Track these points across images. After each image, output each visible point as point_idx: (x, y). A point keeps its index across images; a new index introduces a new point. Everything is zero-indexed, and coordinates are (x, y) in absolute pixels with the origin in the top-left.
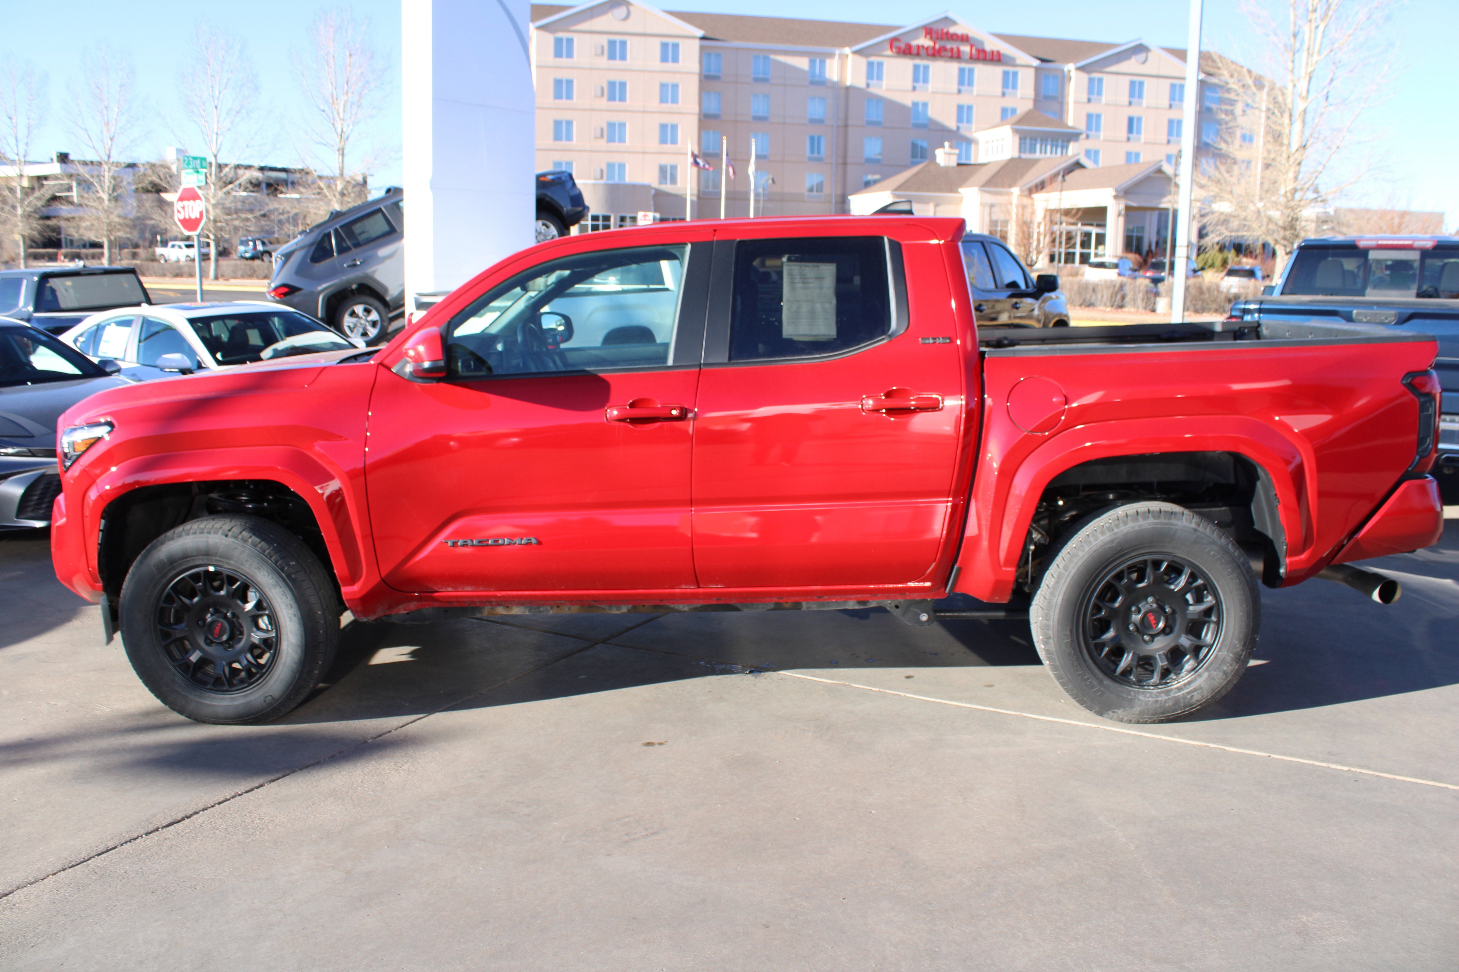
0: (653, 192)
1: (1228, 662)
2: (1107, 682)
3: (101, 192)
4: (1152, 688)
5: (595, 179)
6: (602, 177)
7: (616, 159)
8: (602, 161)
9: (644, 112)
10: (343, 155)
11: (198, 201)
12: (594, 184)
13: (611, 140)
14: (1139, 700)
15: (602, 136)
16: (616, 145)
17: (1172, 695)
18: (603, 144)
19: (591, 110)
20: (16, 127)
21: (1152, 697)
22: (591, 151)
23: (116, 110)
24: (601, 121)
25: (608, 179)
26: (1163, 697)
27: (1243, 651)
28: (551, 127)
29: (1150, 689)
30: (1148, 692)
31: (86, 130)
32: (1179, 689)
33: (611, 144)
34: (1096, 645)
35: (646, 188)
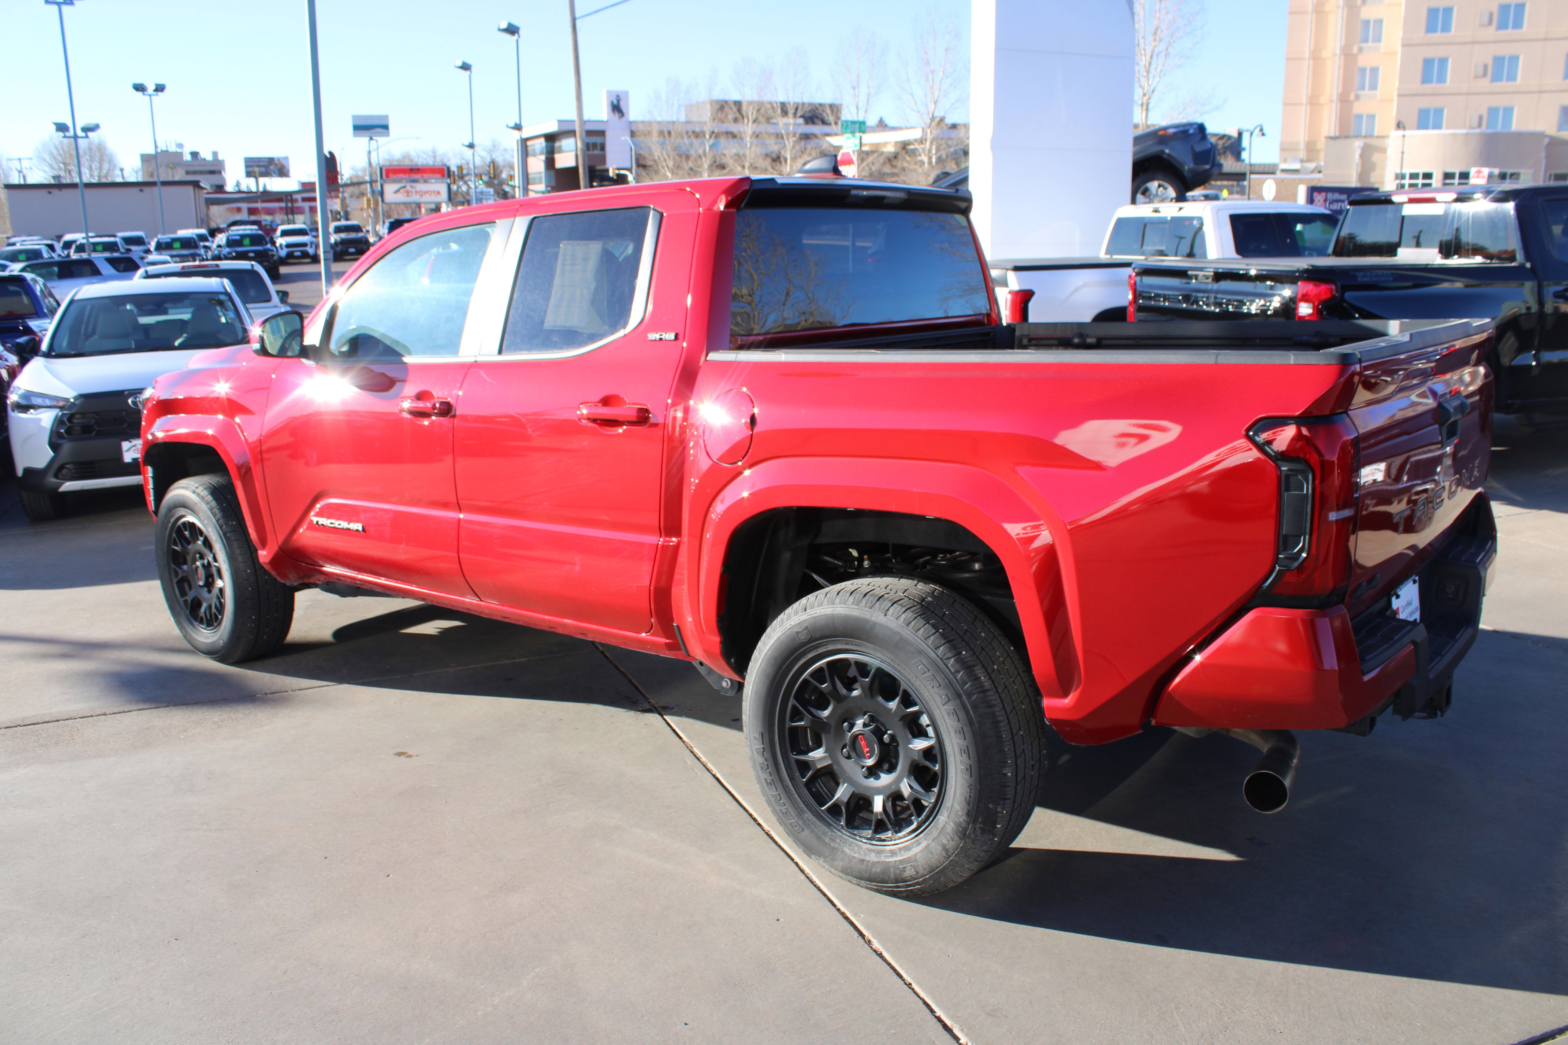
0: (1546, 141)
1: (948, 834)
2: (808, 815)
3: (923, 155)
4: (864, 841)
5: (1471, 128)
6: (1480, 125)
7: (1500, 102)
8: (1482, 105)
9: (1546, 39)
10: (1147, 110)
11: (852, 166)
12: (1466, 135)
13: (1496, 78)
14: (843, 852)
15: (1485, 74)
16: (1503, 85)
17: (883, 859)
18: (1485, 84)
19: (1473, 43)
20: (858, 96)
21: (859, 853)
22: (1468, 94)
23: (941, 74)
24: (1485, 55)
25: (1488, 127)
26: (873, 858)
27: (969, 824)
28: (1419, 65)
29: (861, 842)
30: (857, 845)
31: (912, 95)
32: (893, 853)
33: (1496, 84)
34: (798, 762)
35: (1541, 135)
